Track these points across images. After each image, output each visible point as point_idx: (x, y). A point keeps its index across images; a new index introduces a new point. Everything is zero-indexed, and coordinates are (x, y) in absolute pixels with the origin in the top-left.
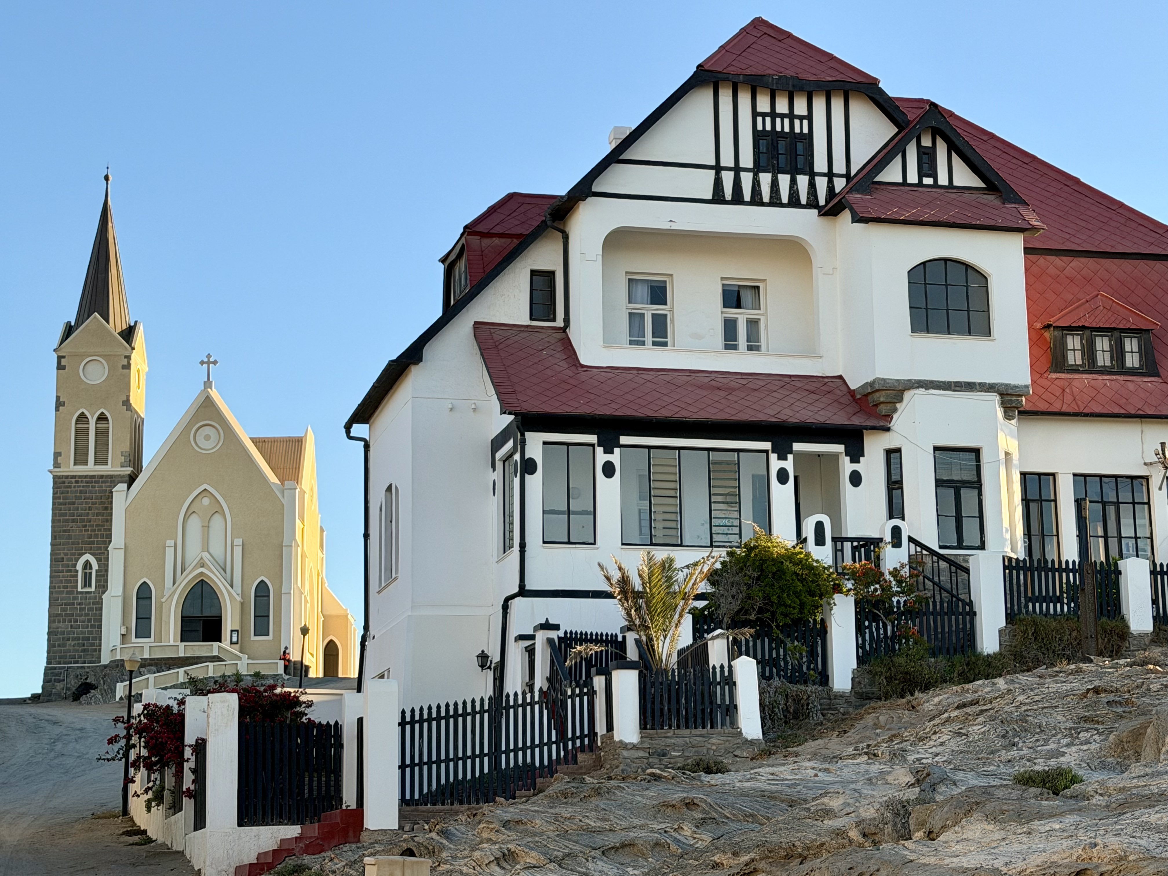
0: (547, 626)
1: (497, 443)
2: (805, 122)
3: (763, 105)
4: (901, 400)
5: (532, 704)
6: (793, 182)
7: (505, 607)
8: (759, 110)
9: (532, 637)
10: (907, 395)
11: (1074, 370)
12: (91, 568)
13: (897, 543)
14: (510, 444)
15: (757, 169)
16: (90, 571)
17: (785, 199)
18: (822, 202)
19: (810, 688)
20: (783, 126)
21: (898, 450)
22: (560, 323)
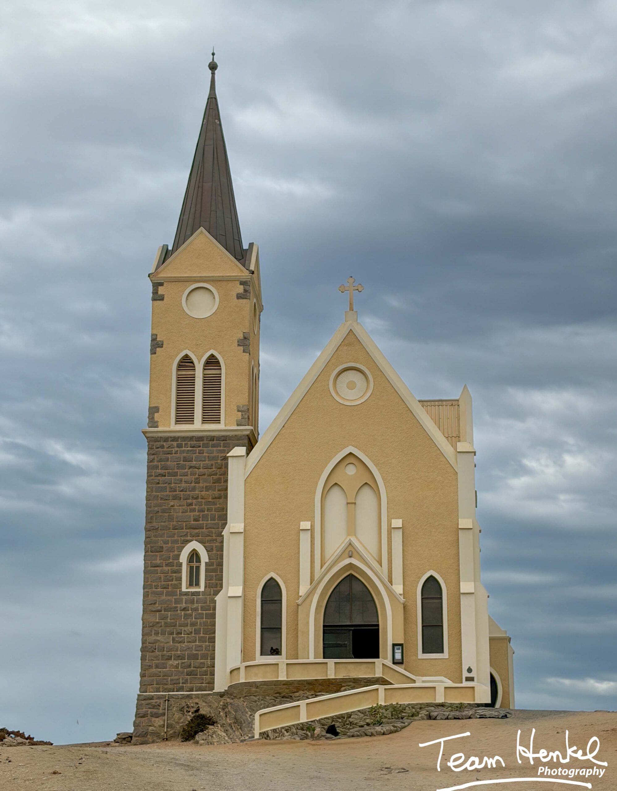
12: (199, 560)
16: (197, 564)
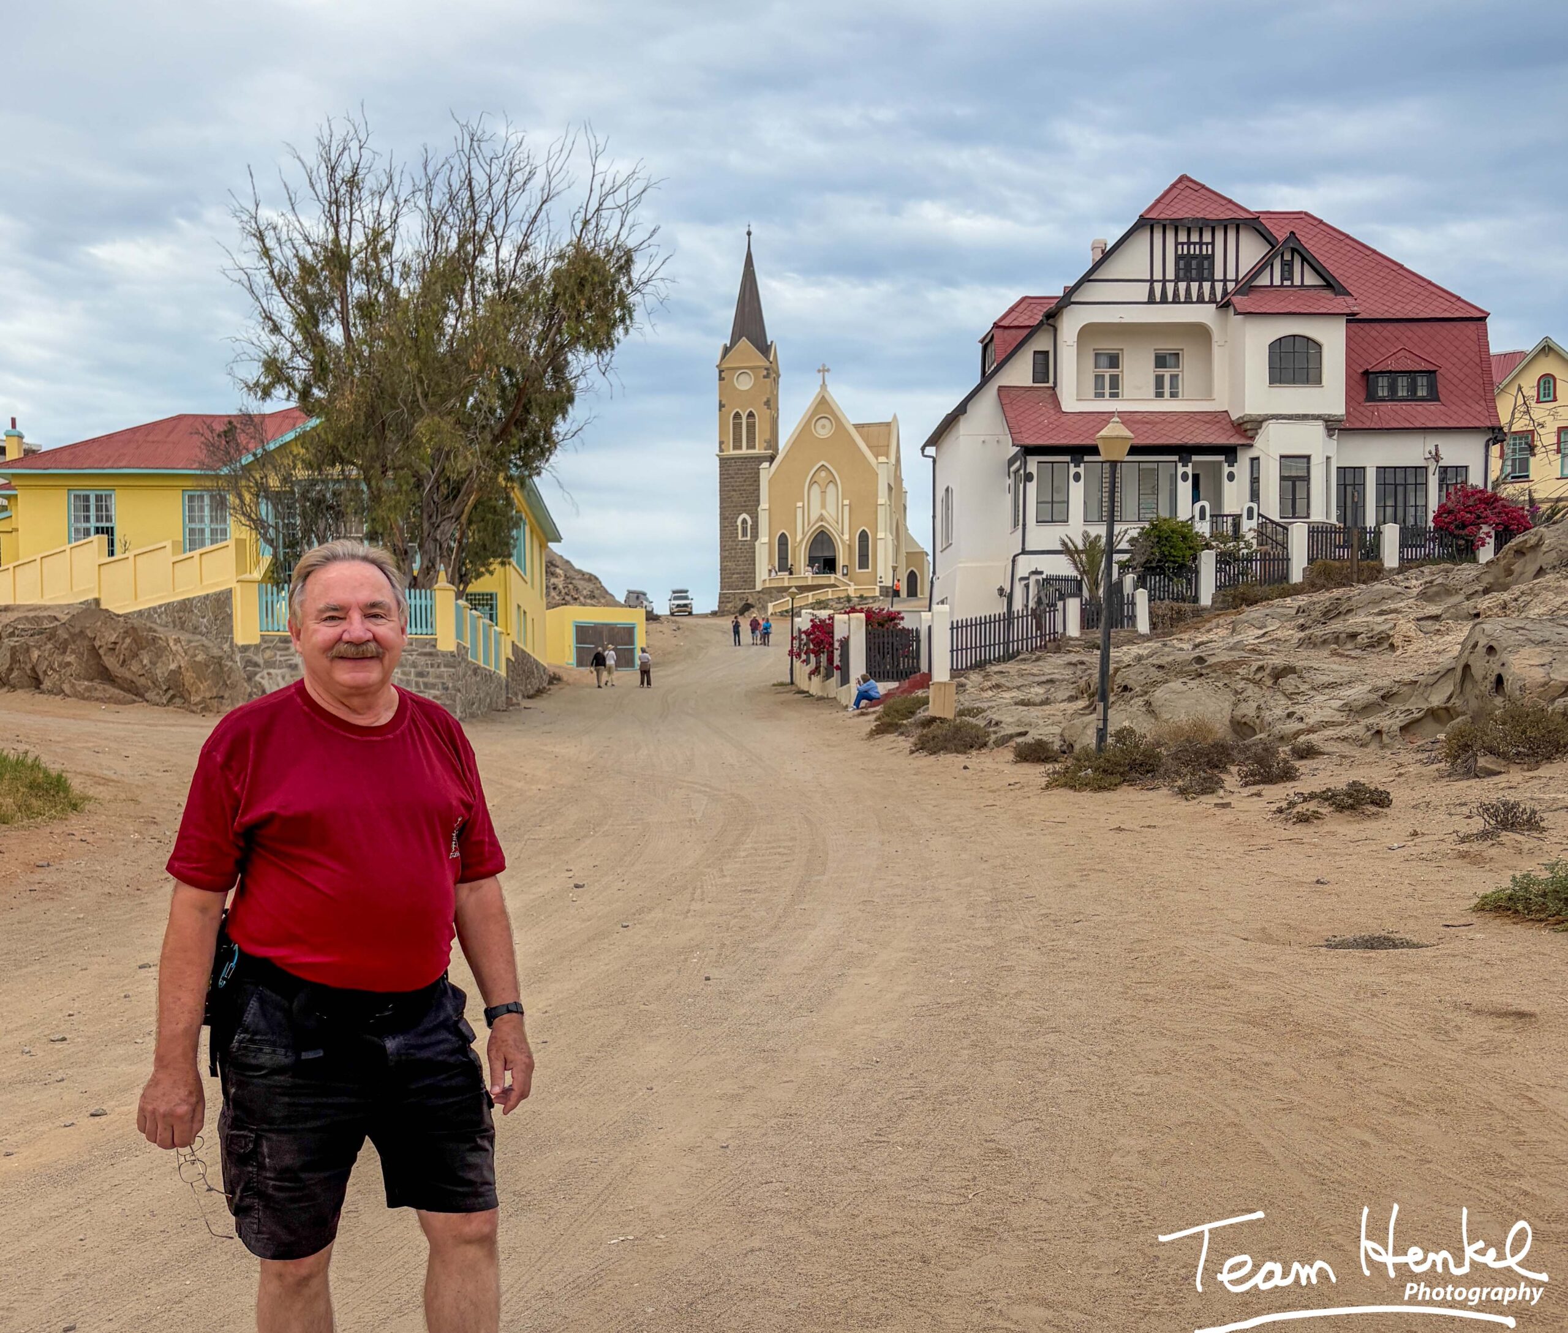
0: (1036, 572)
1: (1011, 462)
2: (1210, 247)
3: (1183, 238)
4: (1260, 428)
5: (1027, 616)
6: (1200, 287)
7: (1014, 561)
8: (1180, 240)
9: (1027, 578)
10: (1265, 425)
11: (1382, 400)
12: (747, 523)
13: (1250, 517)
14: (1018, 464)
15: (1177, 280)
16: (746, 526)
17: (1195, 299)
18: (1219, 299)
19: (1186, 605)
20: (1194, 250)
21: (1258, 458)
22: (1051, 384)
